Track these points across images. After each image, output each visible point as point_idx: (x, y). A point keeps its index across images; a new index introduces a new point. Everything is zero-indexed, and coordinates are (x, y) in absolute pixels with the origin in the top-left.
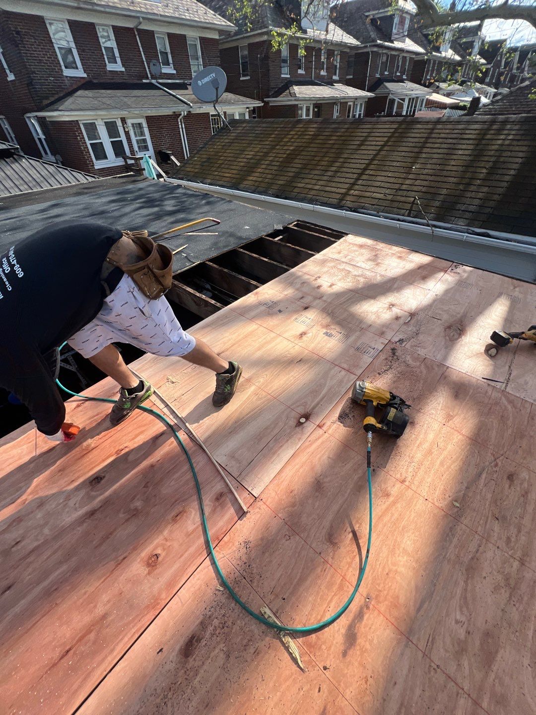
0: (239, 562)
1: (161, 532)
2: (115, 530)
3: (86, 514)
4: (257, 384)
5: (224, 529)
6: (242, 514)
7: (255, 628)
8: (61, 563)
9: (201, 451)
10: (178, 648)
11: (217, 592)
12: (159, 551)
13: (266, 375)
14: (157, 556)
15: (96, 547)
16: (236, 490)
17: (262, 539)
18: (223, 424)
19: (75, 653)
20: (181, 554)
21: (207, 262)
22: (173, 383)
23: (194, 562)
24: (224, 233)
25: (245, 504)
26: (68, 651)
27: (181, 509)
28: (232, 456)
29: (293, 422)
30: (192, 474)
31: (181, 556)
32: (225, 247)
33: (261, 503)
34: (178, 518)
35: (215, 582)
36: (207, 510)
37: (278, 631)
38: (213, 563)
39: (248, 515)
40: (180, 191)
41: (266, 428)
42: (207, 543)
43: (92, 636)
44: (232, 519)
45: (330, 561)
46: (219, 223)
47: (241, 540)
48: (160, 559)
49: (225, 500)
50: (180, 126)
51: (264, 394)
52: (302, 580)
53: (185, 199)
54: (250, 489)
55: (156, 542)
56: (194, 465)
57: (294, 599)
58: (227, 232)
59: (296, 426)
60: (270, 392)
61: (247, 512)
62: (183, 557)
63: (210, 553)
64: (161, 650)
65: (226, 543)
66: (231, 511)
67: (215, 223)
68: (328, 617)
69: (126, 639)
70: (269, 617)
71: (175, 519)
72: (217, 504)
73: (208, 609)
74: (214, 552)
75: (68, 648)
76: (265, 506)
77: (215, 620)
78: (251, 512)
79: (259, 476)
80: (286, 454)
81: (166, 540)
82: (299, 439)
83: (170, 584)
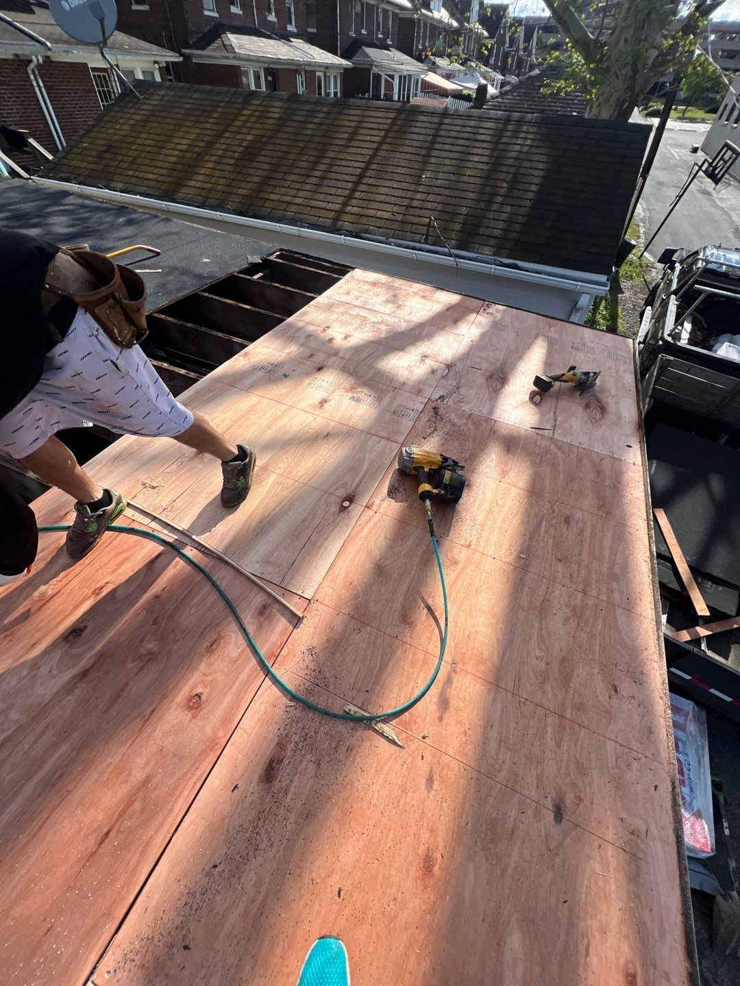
0: (306, 672)
1: (196, 668)
2: (127, 684)
3: (74, 677)
4: (277, 471)
5: (279, 643)
6: (296, 620)
7: (342, 728)
8: (55, 745)
9: (222, 564)
10: (256, 777)
11: (288, 709)
12: (199, 690)
13: (287, 458)
14: (199, 696)
15: (106, 711)
16: (284, 598)
17: (328, 641)
18: (243, 527)
19: (119, 832)
20: (230, 685)
21: (156, 315)
22: (154, 488)
23: (250, 688)
24: (171, 270)
25: (299, 609)
26: (107, 834)
27: (215, 636)
28: (267, 561)
29: (335, 508)
30: (217, 593)
31: (232, 686)
32: (179, 290)
33: (318, 604)
34: (214, 647)
35: (284, 701)
36: (251, 629)
37: (367, 722)
38: (275, 681)
39: (305, 621)
40: (71, 200)
41: (303, 521)
42: (262, 663)
43: (137, 806)
44: (286, 629)
45: (409, 641)
46: (158, 254)
47: (304, 648)
48: (203, 698)
49: (271, 612)
50: (34, 83)
51: (290, 482)
52: (383, 667)
53: (87, 215)
54: (300, 593)
55: (191, 682)
56: (218, 583)
57: (378, 688)
58: (176, 268)
59: (340, 512)
60: (297, 478)
61: (303, 618)
62: (234, 688)
63: (268, 673)
64: (235, 787)
65: (285, 657)
66: (282, 623)
67: (152, 254)
68: (417, 693)
69: (186, 793)
70: (355, 712)
71: (211, 649)
72: (262, 619)
73: (282, 729)
74: (273, 670)
75: (106, 830)
76: (323, 607)
77: (294, 736)
78: (308, 616)
79: (308, 576)
80: (335, 545)
81: (205, 675)
82: (347, 526)
83: (226, 720)
